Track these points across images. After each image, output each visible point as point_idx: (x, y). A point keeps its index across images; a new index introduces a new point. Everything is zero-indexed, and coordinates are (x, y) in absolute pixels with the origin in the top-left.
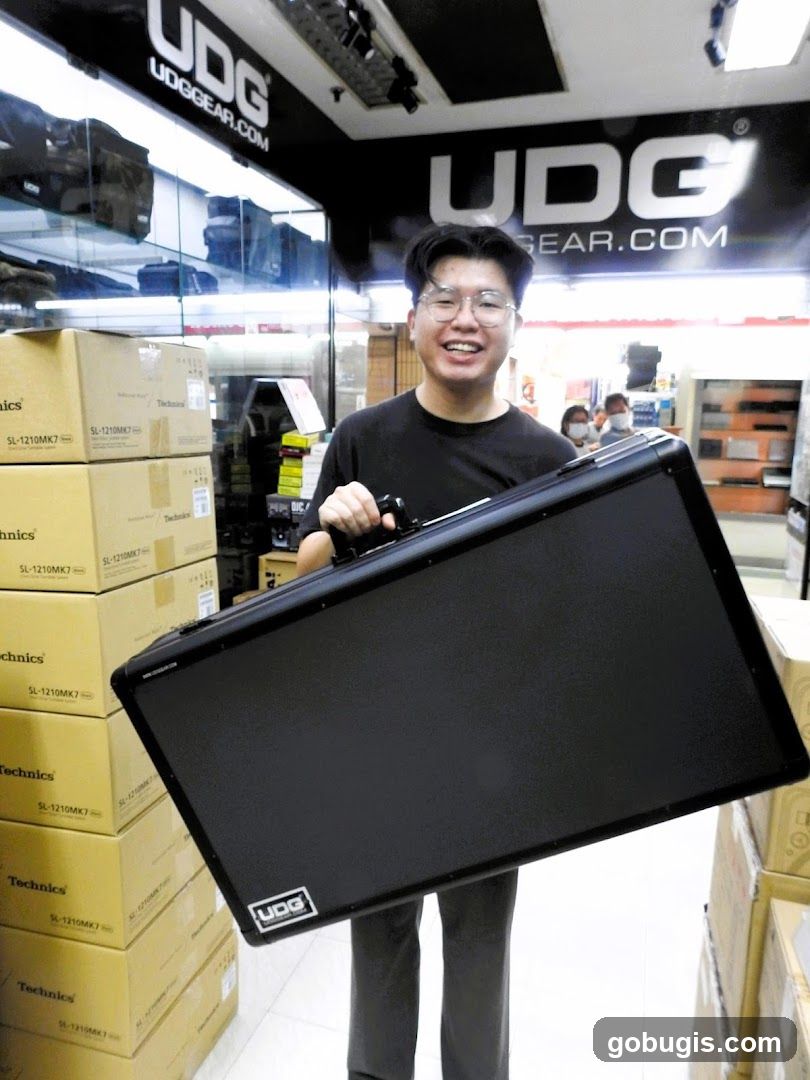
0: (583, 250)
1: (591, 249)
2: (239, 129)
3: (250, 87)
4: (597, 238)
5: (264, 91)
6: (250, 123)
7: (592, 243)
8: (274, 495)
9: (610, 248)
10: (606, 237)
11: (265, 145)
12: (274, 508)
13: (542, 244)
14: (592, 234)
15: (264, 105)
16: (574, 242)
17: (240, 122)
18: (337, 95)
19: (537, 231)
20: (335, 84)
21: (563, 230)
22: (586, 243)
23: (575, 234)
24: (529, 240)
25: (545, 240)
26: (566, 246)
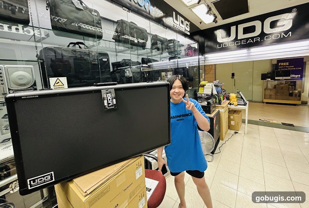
0: (252, 42)
1: (254, 42)
2: (185, 32)
3: (187, 25)
4: (255, 39)
5: (189, 25)
6: (187, 31)
7: (254, 40)
8: (198, 93)
9: (259, 41)
10: (258, 39)
11: (189, 34)
12: (198, 95)
13: (242, 42)
14: (254, 39)
15: (189, 27)
16: (250, 41)
17: (186, 31)
18: (201, 23)
19: (241, 40)
20: (200, 21)
21: (247, 39)
22: (253, 41)
23: (250, 39)
24: (239, 42)
25: (243, 41)
26: (248, 42)
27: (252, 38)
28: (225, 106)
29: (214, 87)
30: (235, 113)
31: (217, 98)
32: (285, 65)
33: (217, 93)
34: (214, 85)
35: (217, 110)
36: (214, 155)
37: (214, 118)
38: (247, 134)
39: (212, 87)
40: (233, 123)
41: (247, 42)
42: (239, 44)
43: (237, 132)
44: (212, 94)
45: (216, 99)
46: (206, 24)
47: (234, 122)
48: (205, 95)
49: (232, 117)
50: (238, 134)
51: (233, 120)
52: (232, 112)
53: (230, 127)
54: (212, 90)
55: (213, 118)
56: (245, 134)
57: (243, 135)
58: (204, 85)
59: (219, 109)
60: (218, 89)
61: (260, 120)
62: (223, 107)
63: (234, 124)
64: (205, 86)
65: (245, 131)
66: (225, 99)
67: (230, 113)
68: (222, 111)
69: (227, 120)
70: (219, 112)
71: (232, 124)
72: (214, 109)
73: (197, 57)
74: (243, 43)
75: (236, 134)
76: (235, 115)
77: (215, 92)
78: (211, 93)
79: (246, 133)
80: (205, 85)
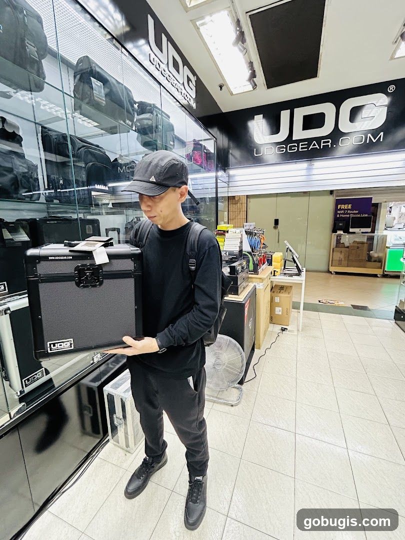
3: (188, 81)
5: (194, 83)
6: (189, 94)
11: (194, 105)
13: (300, 147)
15: (194, 88)
16: (314, 145)
18: (221, 87)
19: (298, 141)
20: (221, 82)
21: (309, 141)
22: (319, 145)
23: (315, 142)
24: (295, 146)
25: (302, 145)
26: (311, 147)
27: (318, 140)
28: (265, 277)
29: (245, 236)
30: (282, 291)
31: (251, 259)
32: (346, 209)
33: (250, 250)
34: (246, 231)
35: (251, 285)
36: (244, 387)
37: (246, 303)
38: (302, 331)
39: (242, 235)
40: (278, 311)
41: (308, 148)
42: (295, 149)
43: (285, 329)
44: (241, 251)
45: (248, 262)
46: (232, 94)
47: (281, 309)
48: (227, 254)
49: (277, 300)
50: (288, 333)
51: (278, 305)
52: (277, 289)
53: (272, 319)
54: (241, 242)
55: (244, 304)
56: (298, 330)
57: (296, 333)
58: (224, 231)
59: (255, 284)
60: (253, 240)
61: (319, 301)
62: (262, 280)
63: (280, 313)
64: (226, 234)
65: (298, 326)
66: (266, 263)
67: (274, 292)
68: (260, 287)
69: (267, 305)
70: (255, 290)
71: (276, 313)
72: (244, 284)
73: (213, 174)
74: (302, 148)
75: (284, 332)
76: (283, 295)
77: (247, 248)
78: (238, 249)
79: (300, 330)
80: (228, 232)
